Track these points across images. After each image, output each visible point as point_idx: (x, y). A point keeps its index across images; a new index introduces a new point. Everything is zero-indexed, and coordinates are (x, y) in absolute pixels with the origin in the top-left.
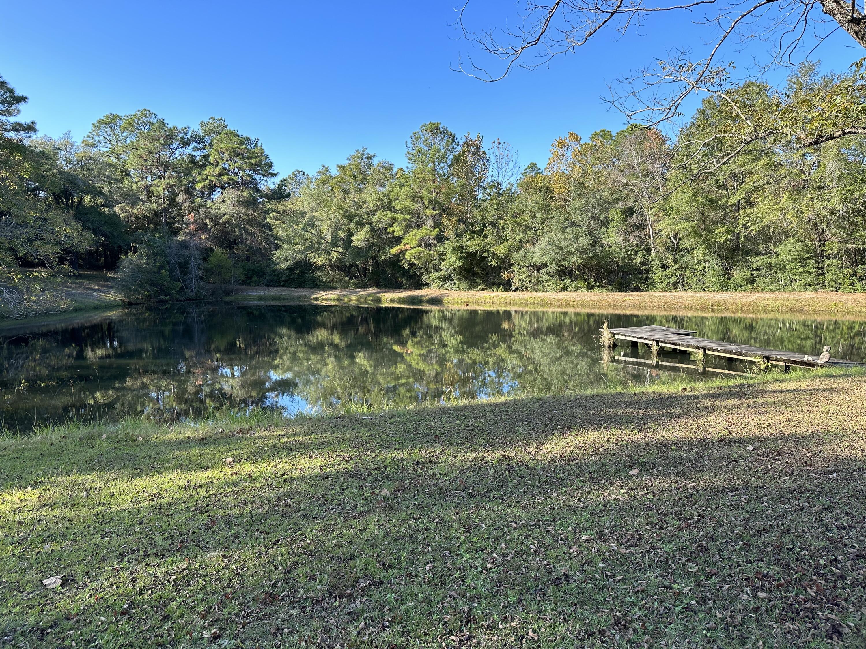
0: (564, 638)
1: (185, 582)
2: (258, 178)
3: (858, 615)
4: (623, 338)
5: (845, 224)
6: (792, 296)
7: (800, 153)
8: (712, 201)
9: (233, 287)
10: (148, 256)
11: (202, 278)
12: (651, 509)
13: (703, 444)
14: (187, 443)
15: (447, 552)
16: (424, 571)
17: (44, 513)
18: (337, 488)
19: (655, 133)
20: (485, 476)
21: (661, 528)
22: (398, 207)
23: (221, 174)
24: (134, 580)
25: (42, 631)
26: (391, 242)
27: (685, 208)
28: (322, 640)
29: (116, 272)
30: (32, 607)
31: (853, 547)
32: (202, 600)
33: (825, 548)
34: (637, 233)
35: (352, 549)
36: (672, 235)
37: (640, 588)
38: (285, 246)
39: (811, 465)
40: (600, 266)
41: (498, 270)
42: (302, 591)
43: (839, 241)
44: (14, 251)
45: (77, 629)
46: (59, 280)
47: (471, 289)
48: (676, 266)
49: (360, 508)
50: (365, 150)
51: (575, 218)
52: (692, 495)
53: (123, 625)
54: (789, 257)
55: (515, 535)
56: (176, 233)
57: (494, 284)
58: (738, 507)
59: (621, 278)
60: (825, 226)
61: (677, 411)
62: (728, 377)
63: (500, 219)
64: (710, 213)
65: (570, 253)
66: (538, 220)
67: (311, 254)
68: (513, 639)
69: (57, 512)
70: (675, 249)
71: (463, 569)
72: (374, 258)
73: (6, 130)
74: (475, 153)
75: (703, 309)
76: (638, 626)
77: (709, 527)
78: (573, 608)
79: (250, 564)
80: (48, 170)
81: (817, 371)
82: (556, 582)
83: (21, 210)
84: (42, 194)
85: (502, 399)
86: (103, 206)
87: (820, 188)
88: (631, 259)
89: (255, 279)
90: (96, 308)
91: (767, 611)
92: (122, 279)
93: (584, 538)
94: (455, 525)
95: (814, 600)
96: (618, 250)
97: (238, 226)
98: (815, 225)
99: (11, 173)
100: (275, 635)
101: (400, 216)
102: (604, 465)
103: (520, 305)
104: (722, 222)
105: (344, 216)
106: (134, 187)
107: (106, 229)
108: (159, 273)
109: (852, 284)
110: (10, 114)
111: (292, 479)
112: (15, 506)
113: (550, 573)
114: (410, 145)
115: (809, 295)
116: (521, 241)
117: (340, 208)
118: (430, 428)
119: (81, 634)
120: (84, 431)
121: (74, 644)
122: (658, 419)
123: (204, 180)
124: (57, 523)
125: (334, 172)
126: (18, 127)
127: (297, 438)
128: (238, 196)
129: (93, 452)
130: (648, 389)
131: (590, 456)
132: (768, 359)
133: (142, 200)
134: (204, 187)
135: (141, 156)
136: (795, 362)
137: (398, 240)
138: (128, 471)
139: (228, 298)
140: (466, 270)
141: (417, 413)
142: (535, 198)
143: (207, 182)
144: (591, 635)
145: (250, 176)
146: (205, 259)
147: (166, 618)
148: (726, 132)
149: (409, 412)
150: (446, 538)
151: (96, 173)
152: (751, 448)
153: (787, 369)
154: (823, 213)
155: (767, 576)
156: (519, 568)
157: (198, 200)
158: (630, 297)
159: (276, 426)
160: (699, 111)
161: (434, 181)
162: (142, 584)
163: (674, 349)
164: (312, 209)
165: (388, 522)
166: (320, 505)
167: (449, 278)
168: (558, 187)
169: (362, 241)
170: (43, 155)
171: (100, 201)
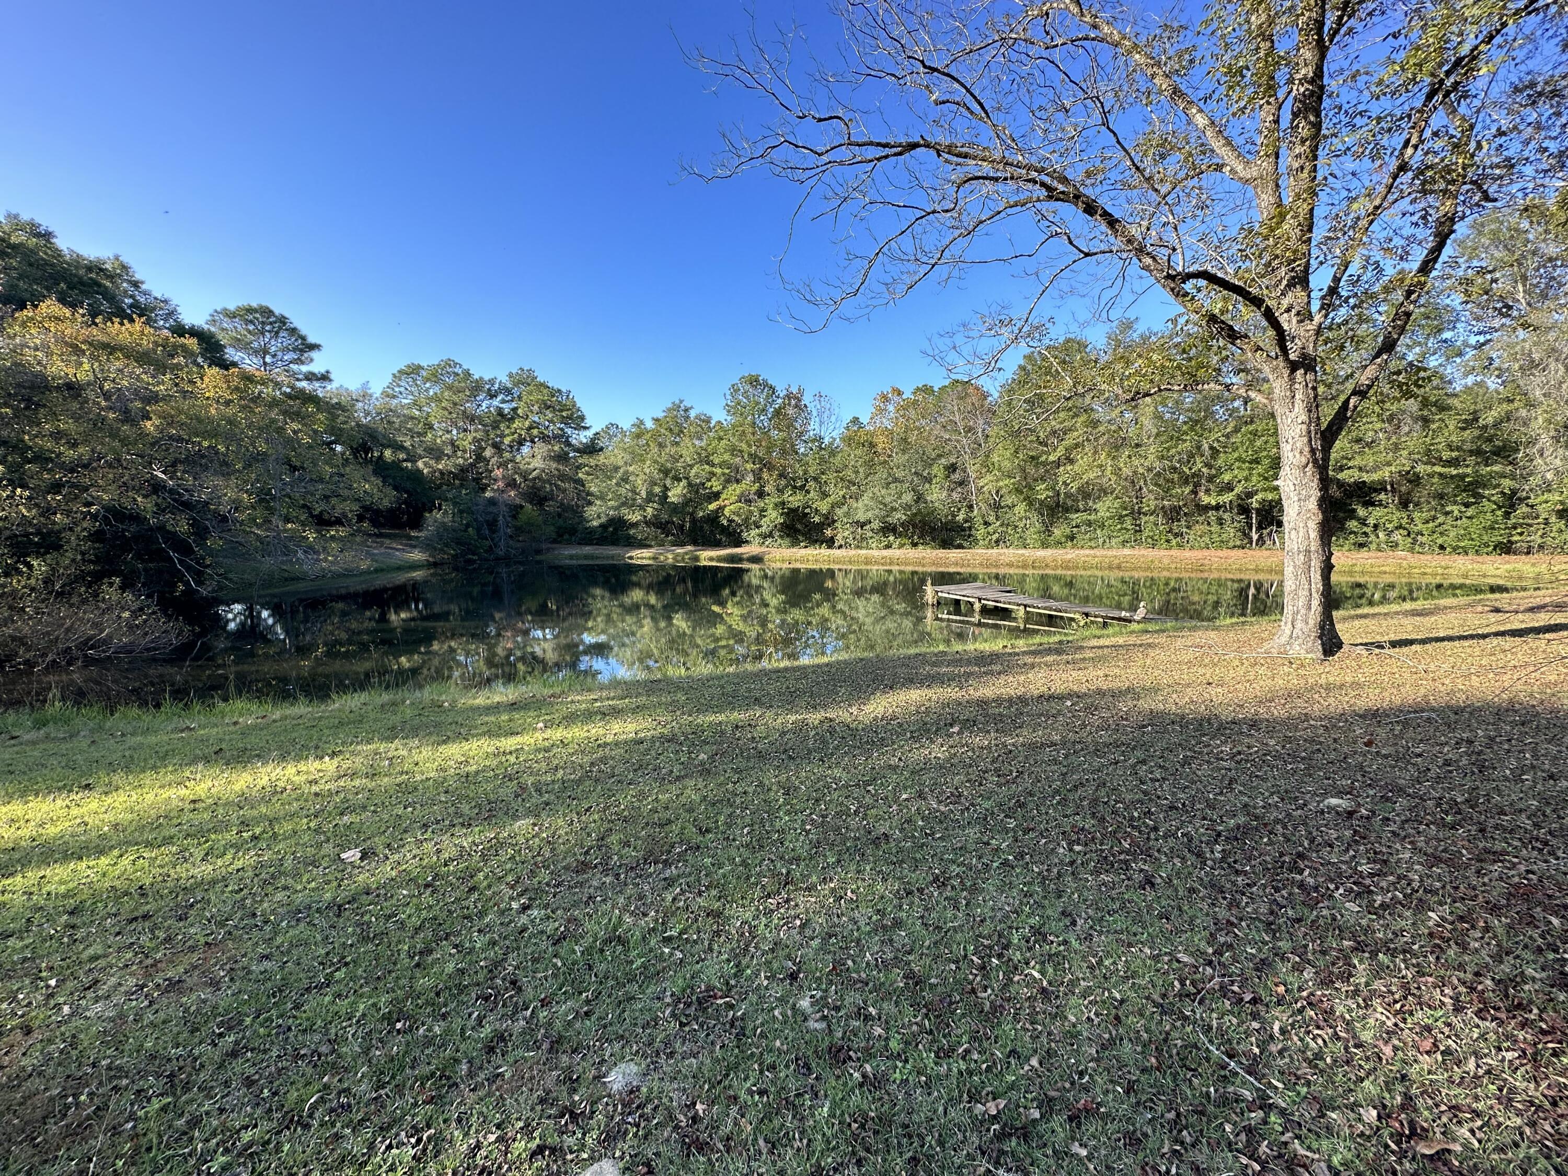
0: (882, 897)
1: (493, 851)
2: (569, 431)
3: (1170, 866)
4: (946, 595)
5: (1161, 481)
6: (1110, 553)
7: (1119, 410)
8: (1032, 458)
9: (544, 546)
10: (454, 514)
11: (511, 537)
12: (971, 766)
13: (1023, 700)
14: (495, 709)
15: (766, 815)
16: (742, 835)
17: (342, 784)
18: (653, 752)
19: (977, 388)
20: (806, 738)
21: (981, 784)
22: (716, 461)
23: (530, 428)
24: (439, 851)
25: (340, 906)
26: (710, 498)
27: (1007, 464)
28: (636, 907)
29: (420, 531)
30: (328, 882)
31: (1166, 799)
32: (511, 870)
33: (1139, 801)
34: (959, 490)
35: (668, 814)
36: (994, 493)
37: (959, 845)
38: (598, 502)
39: (1126, 719)
40: (924, 523)
41: (821, 527)
42: (616, 858)
43: (1156, 499)
44: (309, 508)
45: (376, 904)
46: (358, 539)
47: (793, 546)
48: (998, 523)
49: (676, 772)
50: (681, 402)
51: (899, 474)
52: (1011, 751)
53: (427, 898)
54: (1108, 514)
55: (835, 796)
56: (484, 489)
57: (816, 541)
58: (1055, 761)
59: (944, 535)
60: (1142, 483)
61: (997, 668)
62: (1048, 633)
63: (823, 473)
64: (1031, 470)
65: (894, 509)
66: (862, 475)
67: (624, 511)
68: (831, 900)
69: (357, 782)
70: (997, 507)
71: (781, 831)
72: (692, 514)
73: (298, 380)
74: (796, 406)
75: (1025, 566)
76: (956, 882)
77: (1027, 782)
78: (892, 867)
79: (562, 832)
80: (345, 423)
81: (1134, 626)
82: (876, 842)
83: (315, 465)
84: (339, 448)
85: (825, 660)
86: (405, 460)
87: (1137, 445)
88: (954, 516)
89: (566, 537)
90: (399, 568)
91: (1082, 864)
92: (426, 538)
93: (904, 796)
94: (774, 788)
95: (1128, 852)
96: (941, 507)
97: (549, 482)
98: (1133, 482)
99: (304, 425)
100: (587, 904)
101: (718, 471)
102: (926, 724)
103: (844, 563)
104: (1043, 479)
105: (660, 470)
106: (438, 441)
107: (408, 485)
108: (466, 531)
109: (1168, 541)
110: (303, 363)
111: (606, 744)
112: (311, 777)
113: (870, 833)
114: (729, 397)
115: (1127, 551)
116: (844, 497)
117: (655, 462)
118: (749, 690)
119: (382, 909)
120: (386, 697)
121: (373, 919)
122: (980, 675)
123: (513, 434)
124: (357, 794)
125: (649, 424)
126: (310, 377)
127: (611, 703)
128: (549, 451)
129: (396, 719)
130: (970, 647)
131: (911, 715)
132: (1087, 615)
133: (447, 455)
134: (513, 441)
135: (445, 409)
136: (1113, 618)
137: (716, 496)
138: (434, 738)
139: (538, 558)
140: (787, 527)
141: (736, 675)
142: (859, 452)
143: (516, 436)
144: (909, 893)
145: (562, 429)
146: (514, 517)
147: (472, 889)
148: (1045, 387)
149: (728, 675)
150: (765, 801)
151: (397, 426)
152: (1069, 703)
153: (1105, 625)
154: (1141, 470)
155: (1083, 829)
156: (839, 828)
157: (507, 455)
158: (953, 554)
159: (589, 690)
160: (1020, 367)
161: (753, 434)
162: (447, 855)
163: (996, 607)
164: (626, 463)
165: (706, 786)
166: (635, 770)
167: (770, 535)
168: (881, 442)
169: (679, 496)
170: (339, 406)
171: (402, 456)
